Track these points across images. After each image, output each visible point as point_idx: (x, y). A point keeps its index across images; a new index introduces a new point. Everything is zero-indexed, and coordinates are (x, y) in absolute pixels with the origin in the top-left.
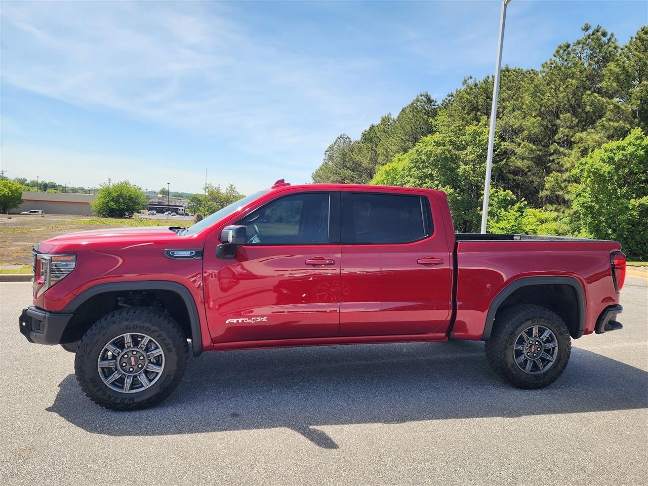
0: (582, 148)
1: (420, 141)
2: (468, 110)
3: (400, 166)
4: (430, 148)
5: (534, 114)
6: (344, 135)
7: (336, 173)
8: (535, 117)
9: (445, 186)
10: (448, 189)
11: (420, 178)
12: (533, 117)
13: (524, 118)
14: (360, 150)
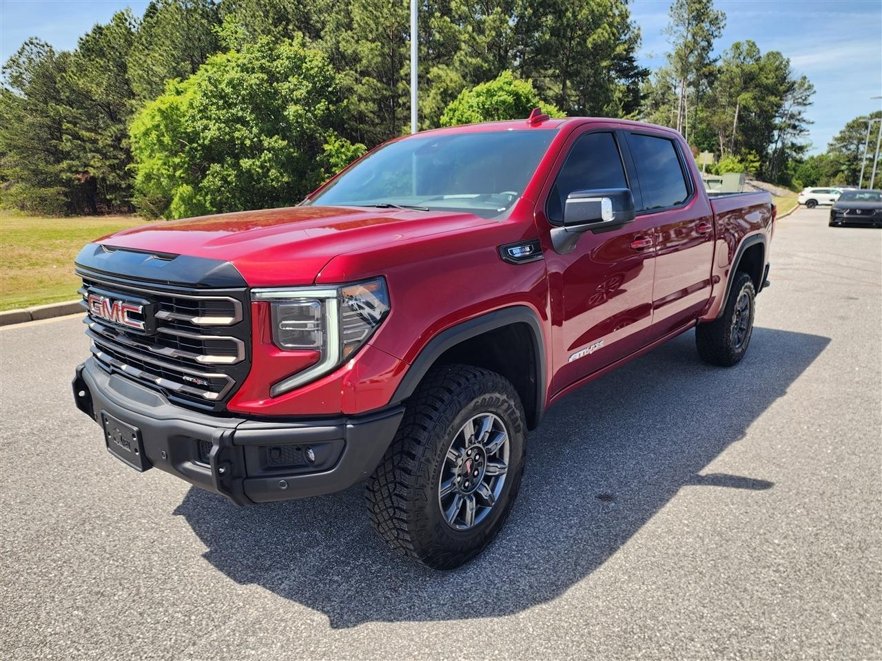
0: (442, 90)
1: (207, 62)
2: (273, 18)
3: (183, 102)
4: (234, 74)
5: (370, 36)
6: (36, 38)
7: (36, 111)
8: (373, 41)
9: (274, 135)
10: (280, 142)
11: (226, 122)
12: (370, 41)
13: (357, 42)
14: (81, 69)
